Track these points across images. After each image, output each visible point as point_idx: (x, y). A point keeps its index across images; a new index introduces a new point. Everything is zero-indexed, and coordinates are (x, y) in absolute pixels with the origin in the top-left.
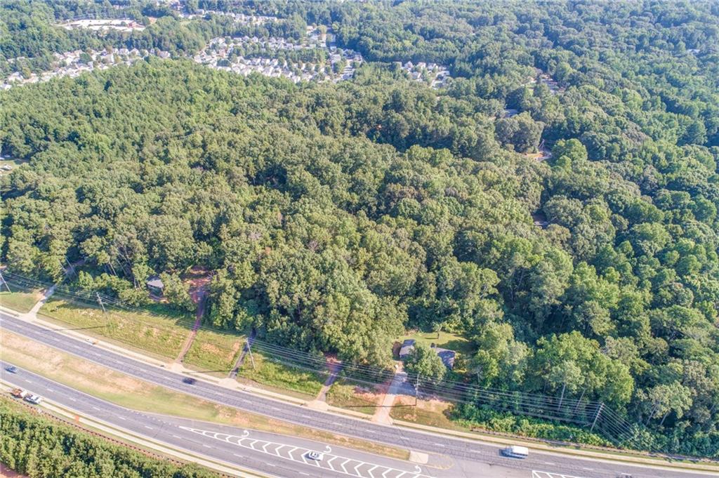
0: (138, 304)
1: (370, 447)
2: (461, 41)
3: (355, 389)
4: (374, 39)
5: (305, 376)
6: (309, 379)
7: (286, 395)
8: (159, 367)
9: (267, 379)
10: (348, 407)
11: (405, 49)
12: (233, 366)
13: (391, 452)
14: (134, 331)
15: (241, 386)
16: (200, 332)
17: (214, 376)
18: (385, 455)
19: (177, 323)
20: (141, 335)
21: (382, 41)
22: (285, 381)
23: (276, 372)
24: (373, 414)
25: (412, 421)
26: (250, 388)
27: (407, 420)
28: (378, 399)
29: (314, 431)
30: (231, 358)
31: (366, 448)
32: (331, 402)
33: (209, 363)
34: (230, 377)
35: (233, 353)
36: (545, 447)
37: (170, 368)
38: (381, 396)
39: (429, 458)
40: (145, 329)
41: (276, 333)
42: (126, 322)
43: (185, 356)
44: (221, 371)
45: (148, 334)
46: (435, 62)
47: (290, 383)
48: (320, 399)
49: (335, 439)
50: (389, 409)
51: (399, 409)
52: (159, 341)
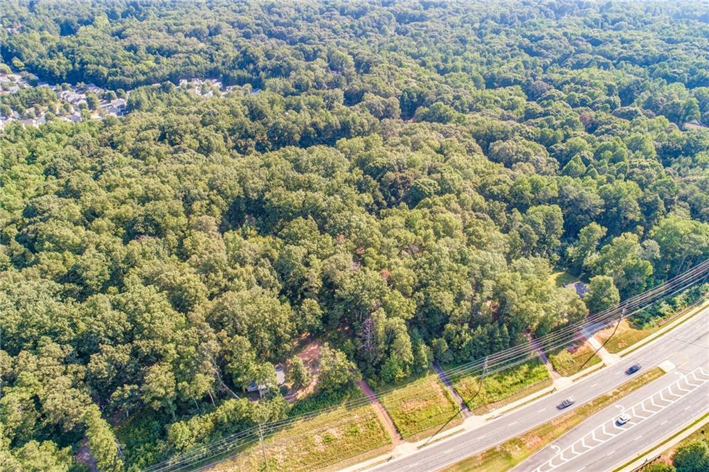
0: (285, 417)
1: (636, 383)
2: (206, 53)
3: (569, 351)
4: (105, 65)
5: (525, 368)
6: (531, 368)
7: (530, 394)
8: (386, 463)
9: (500, 393)
10: (581, 368)
11: (153, 70)
12: (456, 404)
13: (650, 376)
14: (307, 449)
15: (486, 416)
16: (385, 398)
17: (451, 427)
18: (651, 381)
19: (349, 408)
20: (321, 448)
21: (114, 66)
22: (516, 384)
23: (500, 382)
24: (601, 360)
25: (626, 347)
26: (495, 412)
27: (623, 349)
28: (588, 347)
29: (591, 404)
30: (444, 399)
31: (635, 386)
32: (566, 374)
33: (432, 420)
34: (467, 417)
35: (441, 394)
36: (697, 309)
37: (399, 455)
38: (586, 344)
39: (672, 362)
40: (318, 439)
41: (473, 344)
42: (284, 448)
43: (398, 431)
44: (452, 418)
45: (328, 440)
46: (196, 77)
47: (521, 382)
48: (556, 378)
49: (612, 397)
50: (603, 348)
51: (609, 345)
52: (351, 438)
